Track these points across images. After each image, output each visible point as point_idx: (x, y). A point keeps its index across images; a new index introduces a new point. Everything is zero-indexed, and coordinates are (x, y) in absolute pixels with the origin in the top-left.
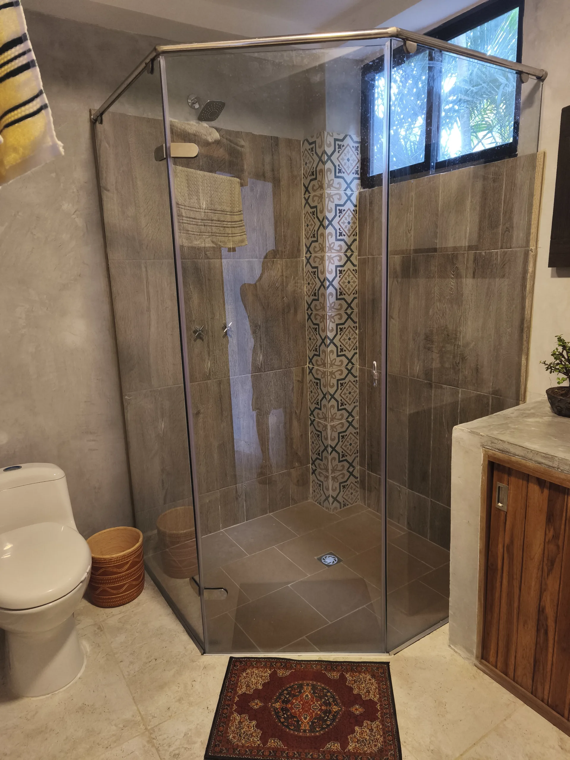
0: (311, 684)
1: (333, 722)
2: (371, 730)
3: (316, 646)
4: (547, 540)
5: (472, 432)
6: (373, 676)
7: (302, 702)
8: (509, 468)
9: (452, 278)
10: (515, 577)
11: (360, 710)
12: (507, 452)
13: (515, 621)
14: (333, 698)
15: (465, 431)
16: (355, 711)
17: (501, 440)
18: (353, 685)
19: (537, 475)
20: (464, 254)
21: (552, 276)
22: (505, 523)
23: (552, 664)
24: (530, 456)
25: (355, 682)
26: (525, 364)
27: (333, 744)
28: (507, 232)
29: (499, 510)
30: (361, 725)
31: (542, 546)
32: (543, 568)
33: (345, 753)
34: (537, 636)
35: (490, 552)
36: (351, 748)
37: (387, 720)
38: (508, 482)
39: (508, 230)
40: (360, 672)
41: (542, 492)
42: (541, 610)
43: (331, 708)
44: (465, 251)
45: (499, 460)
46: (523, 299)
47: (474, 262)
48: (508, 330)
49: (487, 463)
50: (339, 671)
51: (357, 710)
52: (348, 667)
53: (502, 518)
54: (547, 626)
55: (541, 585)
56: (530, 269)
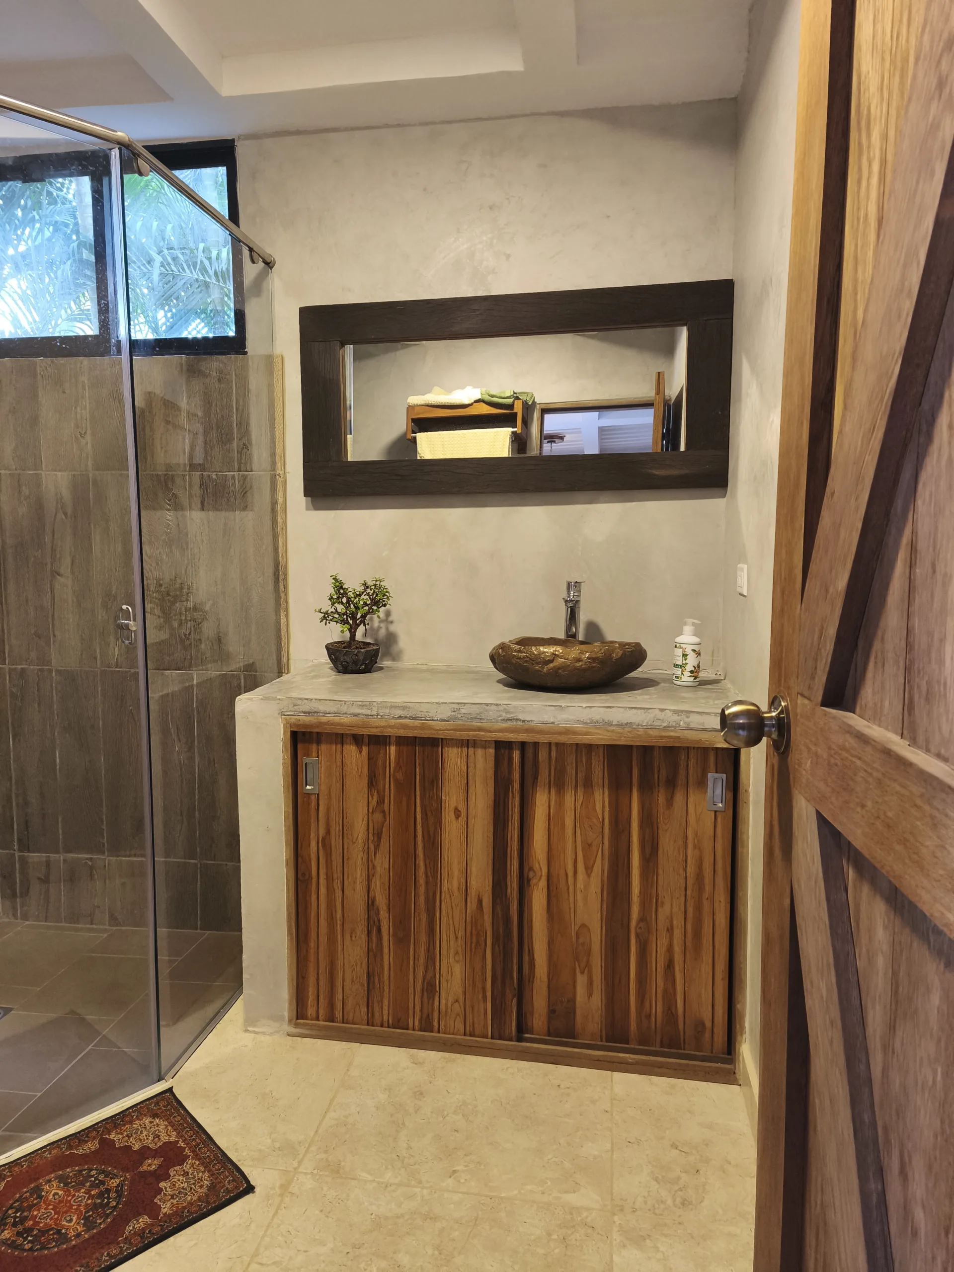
0: (53, 1177)
1: (119, 1199)
2: (186, 1174)
3: (29, 1132)
4: (371, 811)
5: (265, 699)
6: (155, 1116)
7: (51, 1207)
8: (318, 733)
9: (168, 510)
10: (335, 876)
11: (155, 1162)
12: (315, 712)
13: (339, 937)
14: (103, 1172)
15: (254, 699)
16: (149, 1168)
17: (307, 699)
18: (127, 1142)
19: (355, 731)
20: (183, 475)
21: (307, 509)
22: (318, 809)
23: (389, 969)
24: (344, 709)
25: (129, 1137)
26: (286, 623)
27: (135, 1222)
28: (245, 450)
29: (308, 795)
30: (167, 1177)
31: (365, 822)
32: (368, 848)
33: (160, 1220)
34: (369, 941)
35: (300, 859)
36: (166, 1209)
37: (203, 1151)
38: (318, 752)
39: (245, 447)
40: (131, 1122)
41: (361, 752)
42: (371, 904)
43: (108, 1185)
44: (185, 471)
45: (305, 726)
46: (275, 537)
47: (201, 487)
48: (260, 580)
49: (289, 734)
50: (94, 1138)
51: (151, 1165)
52: (108, 1126)
53: (313, 804)
54: (379, 921)
55: (368, 871)
56: (280, 499)
